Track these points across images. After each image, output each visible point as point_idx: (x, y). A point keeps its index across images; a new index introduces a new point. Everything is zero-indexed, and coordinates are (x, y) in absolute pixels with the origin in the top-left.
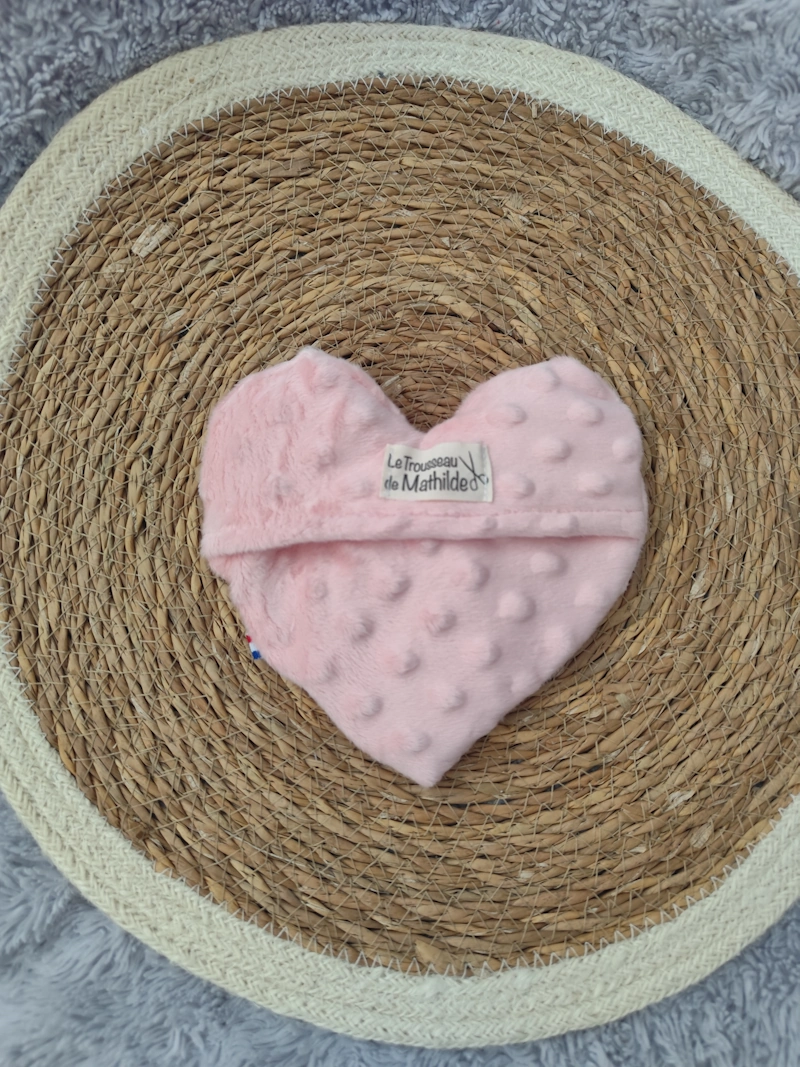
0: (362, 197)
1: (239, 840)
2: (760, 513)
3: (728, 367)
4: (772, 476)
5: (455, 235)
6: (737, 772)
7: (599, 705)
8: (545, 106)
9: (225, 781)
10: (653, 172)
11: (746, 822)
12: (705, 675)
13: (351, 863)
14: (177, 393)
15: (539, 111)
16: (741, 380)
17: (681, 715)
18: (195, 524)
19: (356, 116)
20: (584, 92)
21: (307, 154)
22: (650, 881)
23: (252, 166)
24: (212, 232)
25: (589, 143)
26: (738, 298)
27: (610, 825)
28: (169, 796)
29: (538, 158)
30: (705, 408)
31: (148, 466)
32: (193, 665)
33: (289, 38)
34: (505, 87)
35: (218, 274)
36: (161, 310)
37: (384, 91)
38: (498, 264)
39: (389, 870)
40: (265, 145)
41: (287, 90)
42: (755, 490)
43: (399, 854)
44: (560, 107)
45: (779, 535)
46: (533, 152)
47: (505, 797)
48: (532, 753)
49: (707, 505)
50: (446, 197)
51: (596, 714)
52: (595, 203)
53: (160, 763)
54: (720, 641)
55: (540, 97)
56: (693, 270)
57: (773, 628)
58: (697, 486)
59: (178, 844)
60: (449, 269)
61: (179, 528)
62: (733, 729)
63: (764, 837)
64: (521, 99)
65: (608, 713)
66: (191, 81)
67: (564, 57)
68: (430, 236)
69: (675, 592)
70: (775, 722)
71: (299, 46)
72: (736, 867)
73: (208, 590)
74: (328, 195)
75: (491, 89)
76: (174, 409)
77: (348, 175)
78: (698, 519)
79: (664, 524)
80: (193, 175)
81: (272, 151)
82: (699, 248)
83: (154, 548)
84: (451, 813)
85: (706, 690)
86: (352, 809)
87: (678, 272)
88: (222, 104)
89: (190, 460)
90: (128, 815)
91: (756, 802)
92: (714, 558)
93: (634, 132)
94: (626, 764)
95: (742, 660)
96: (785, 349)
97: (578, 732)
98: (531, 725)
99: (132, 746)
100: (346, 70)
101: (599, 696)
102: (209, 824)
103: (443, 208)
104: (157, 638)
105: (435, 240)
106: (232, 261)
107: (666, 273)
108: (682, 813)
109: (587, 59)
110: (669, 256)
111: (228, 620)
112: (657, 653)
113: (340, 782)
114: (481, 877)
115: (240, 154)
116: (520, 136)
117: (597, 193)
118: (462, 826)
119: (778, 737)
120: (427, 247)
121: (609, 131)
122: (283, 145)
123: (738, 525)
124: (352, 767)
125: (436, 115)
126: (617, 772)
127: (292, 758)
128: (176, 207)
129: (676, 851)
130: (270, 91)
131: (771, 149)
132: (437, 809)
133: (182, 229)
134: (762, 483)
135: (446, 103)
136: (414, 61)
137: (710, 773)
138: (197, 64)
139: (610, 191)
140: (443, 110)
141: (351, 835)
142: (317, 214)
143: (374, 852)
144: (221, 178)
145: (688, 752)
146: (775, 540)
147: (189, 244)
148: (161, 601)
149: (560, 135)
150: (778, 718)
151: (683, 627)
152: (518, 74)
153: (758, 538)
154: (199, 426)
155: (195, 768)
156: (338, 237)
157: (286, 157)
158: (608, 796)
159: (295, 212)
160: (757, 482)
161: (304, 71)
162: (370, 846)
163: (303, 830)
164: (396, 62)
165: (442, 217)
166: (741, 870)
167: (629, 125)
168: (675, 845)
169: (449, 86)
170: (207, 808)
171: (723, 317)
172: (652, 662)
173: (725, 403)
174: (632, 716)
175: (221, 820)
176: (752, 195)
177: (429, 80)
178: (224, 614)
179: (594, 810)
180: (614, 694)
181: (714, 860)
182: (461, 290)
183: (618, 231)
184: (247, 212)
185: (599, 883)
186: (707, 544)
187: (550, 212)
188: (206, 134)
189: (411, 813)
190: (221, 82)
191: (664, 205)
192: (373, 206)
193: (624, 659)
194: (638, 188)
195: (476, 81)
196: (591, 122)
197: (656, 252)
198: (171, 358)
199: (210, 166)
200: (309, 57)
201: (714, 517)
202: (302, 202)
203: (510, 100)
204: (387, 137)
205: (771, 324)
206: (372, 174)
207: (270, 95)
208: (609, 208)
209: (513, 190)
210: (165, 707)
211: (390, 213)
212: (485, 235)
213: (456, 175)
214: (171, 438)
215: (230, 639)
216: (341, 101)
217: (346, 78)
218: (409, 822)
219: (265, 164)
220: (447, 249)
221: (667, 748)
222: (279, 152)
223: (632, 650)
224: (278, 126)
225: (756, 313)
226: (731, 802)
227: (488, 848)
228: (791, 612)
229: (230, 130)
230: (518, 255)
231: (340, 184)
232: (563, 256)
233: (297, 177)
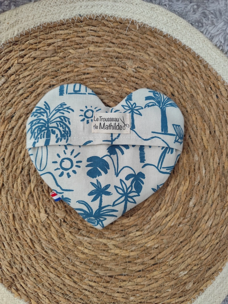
0: (74, 64)
1: (41, 287)
2: (214, 177)
3: (205, 124)
4: (219, 164)
5: (108, 76)
6: (202, 265)
7: (158, 243)
8: (141, 25)
9: (35, 269)
10: (181, 50)
11: (204, 281)
12: (193, 233)
13: (76, 294)
14: (12, 138)
15: (139, 27)
16: (210, 129)
17: (184, 246)
18: (20, 184)
19: (71, 32)
20: (156, 19)
21: (54, 48)
22: (172, 300)
23: (34, 54)
24: (20, 79)
25: (158, 39)
26: (210, 98)
27: (160, 282)
28: (17, 273)
29: (139, 45)
30: (196, 140)
31: (3, 165)
32: (23, 232)
33: (44, 4)
34: (127, 18)
35: (24, 95)
36: (4, 109)
37: (81, 22)
38: (124, 87)
39: (89, 296)
40: (38, 45)
41: (45, 24)
42: (213, 169)
43: (92, 292)
44: (147, 25)
45: (220, 184)
46: (137, 43)
47: (126, 273)
48: (135, 259)
49: (196, 174)
50: (105, 62)
51: (156, 246)
52: (159, 62)
53: (14, 263)
54: (198, 221)
55: (140, 21)
56: (194, 87)
57: (216, 217)
58: (193, 167)
59: (21, 288)
60: (107, 89)
61: (15, 186)
62: (201, 251)
63: (209, 286)
64: (133, 22)
65: (161, 245)
66: (8, 24)
67: (149, 5)
68: (100, 77)
69: (184, 205)
70: (215, 249)
71: (48, 7)
72: (200, 295)
73: (26, 206)
74: (62, 63)
75: (121, 19)
76: (11, 144)
77: (69, 55)
78: (193, 179)
79: (181, 181)
80: (12, 58)
81: (40, 47)
82: (197, 79)
83: (7, 193)
84: (108, 279)
85: (193, 238)
86: (77, 278)
87: (189, 88)
88: (21, 31)
89: (17, 162)
90: (5, 279)
91: (208, 274)
92: (198, 193)
93: (174, 34)
94: (166, 262)
95: (206, 228)
96: (226, 117)
97: (150, 252)
98: (135, 250)
99: (5, 257)
100: (67, 15)
101: (158, 240)
102: (31, 282)
103: (104, 66)
104: (10, 223)
105: (101, 79)
106: (29, 90)
107: (184, 89)
108: (183, 278)
109: (157, 6)
110: (186, 82)
111: (33, 217)
112: (177, 225)
113: (72, 269)
114: (118, 299)
115: (29, 49)
116: (133, 37)
117: (160, 59)
118: (112, 283)
119: (216, 253)
120: (99, 81)
121: (165, 34)
122: (44, 45)
123: (206, 181)
124: (76, 264)
125: (101, 30)
126: (163, 265)
127: (56, 262)
128: (6, 71)
129: (181, 291)
130: (38, 25)
131: (224, 44)
132: (104, 277)
133: (9, 79)
134: (215, 166)
135: (105, 25)
136: (92, 9)
137: (193, 265)
138: (9, 17)
139: (165, 57)
140: (104, 28)
141: (76, 286)
142: (58, 70)
143: (84, 291)
144: (22, 59)
145: (186, 259)
146: (218, 186)
147: (13, 84)
148: (11, 211)
149: (147, 36)
150: (217, 247)
151: (187, 216)
152: (132, 12)
153: (213, 185)
154: (20, 150)
155: (25, 265)
156: (66, 79)
157: (46, 49)
158: (160, 273)
159: (50, 70)
160: (213, 165)
161: (51, 16)
162: (82, 289)
163: (61, 284)
164: (86, 10)
165: (104, 70)
166: (201, 296)
167: (173, 32)
168: (180, 288)
169: (106, 18)
170: (30, 277)
171: (204, 105)
172: (175, 229)
173: (204, 138)
174: (168, 247)
175: (35, 281)
176: (217, 58)
177: (98, 17)
178: (32, 215)
179: (155, 277)
180: (162, 240)
181: (193, 293)
182: (111, 97)
183: (167, 73)
184: (33, 71)
185: (156, 301)
186: (195, 188)
187: (143, 67)
188: (15, 42)
189: (95, 279)
190: (19, 23)
191: (185, 63)
192: (79, 66)
193: (166, 227)
194: (175, 56)
195: (116, 16)
196: (159, 30)
197: (181, 81)
198: (9, 126)
199: (18, 55)
200: (52, 10)
201: (198, 178)
202: (52, 66)
203: (129, 23)
204: (83, 40)
205: (221, 108)
206: (77, 54)
207: (38, 26)
208: (165, 64)
209: (129, 58)
210: (14, 245)
211: (85, 69)
212: (120, 76)
213: (108, 53)
214: (10, 154)
215: (34, 223)
216: (65, 26)
217: (67, 18)
218: (95, 282)
219: (38, 53)
220: (106, 82)
221: (179, 257)
222: (44, 48)
223: (169, 224)
224: (42, 38)
225: (216, 104)
226: (199, 275)
227: (120, 290)
228: (223, 211)
229: (25, 40)
230: (131, 84)
231: (66, 58)
232: (148, 84)
233: (50, 57)
